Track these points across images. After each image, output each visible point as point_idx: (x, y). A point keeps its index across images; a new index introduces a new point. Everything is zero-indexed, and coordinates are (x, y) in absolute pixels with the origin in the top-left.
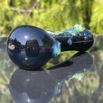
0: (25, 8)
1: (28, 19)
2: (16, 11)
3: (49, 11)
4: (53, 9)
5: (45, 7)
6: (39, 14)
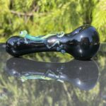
2: (15, 14)
4: (53, 13)
6: (39, 18)
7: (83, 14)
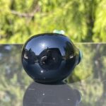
0: (26, 12)
1: (30, 24)
3: (51, 16)
5: (47, 11)
6: (41, 18)
7: (86, 13)
